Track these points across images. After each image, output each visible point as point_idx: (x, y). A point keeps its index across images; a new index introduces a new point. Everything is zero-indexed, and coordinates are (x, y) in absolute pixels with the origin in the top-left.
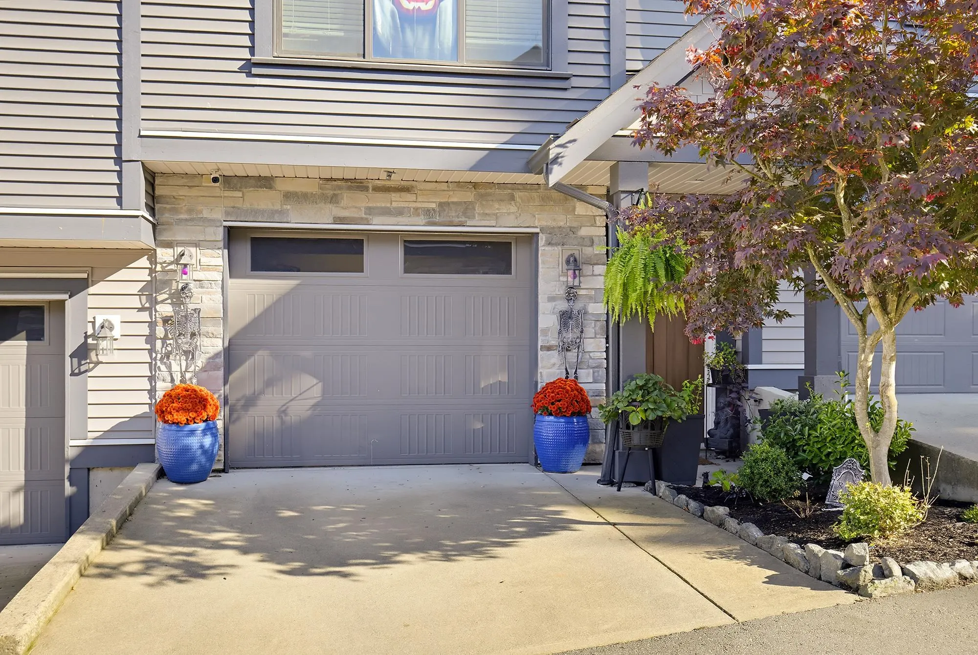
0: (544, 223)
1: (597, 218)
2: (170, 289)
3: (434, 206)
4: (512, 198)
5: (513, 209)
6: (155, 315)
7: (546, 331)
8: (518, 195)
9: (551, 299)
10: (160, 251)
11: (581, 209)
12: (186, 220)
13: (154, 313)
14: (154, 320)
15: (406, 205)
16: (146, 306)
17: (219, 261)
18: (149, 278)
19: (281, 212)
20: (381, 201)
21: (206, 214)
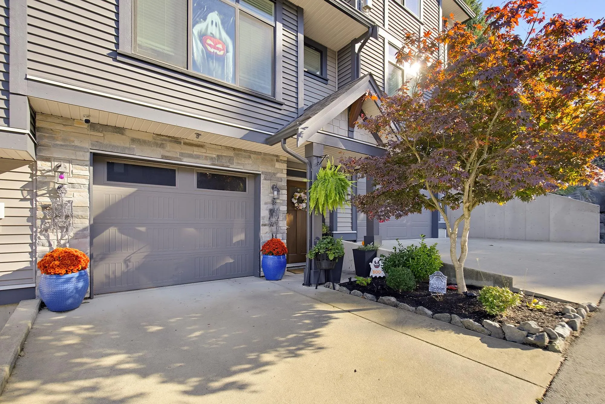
0: (263, 170)
1: (284, 170)
2: (48, 188)
3: (215, 156)
4: (250, 157)
5: (251, 162)
6: (36, 204)
7: (264, 217)
8: (252, 156)
9: (266, 203)
10: (40, 164)
11: (278, 165)
12: (61, 145)
13: (34, 202)
14: (34, 206)
15: (201, 154)
16: (27, 197)
17: (87, 173)
18: (30, 180)
19: (129, 149)
20: (188, 150)
21: (77, 143)
